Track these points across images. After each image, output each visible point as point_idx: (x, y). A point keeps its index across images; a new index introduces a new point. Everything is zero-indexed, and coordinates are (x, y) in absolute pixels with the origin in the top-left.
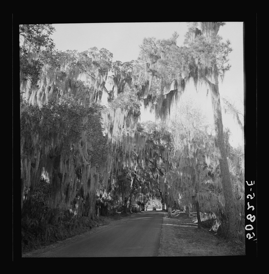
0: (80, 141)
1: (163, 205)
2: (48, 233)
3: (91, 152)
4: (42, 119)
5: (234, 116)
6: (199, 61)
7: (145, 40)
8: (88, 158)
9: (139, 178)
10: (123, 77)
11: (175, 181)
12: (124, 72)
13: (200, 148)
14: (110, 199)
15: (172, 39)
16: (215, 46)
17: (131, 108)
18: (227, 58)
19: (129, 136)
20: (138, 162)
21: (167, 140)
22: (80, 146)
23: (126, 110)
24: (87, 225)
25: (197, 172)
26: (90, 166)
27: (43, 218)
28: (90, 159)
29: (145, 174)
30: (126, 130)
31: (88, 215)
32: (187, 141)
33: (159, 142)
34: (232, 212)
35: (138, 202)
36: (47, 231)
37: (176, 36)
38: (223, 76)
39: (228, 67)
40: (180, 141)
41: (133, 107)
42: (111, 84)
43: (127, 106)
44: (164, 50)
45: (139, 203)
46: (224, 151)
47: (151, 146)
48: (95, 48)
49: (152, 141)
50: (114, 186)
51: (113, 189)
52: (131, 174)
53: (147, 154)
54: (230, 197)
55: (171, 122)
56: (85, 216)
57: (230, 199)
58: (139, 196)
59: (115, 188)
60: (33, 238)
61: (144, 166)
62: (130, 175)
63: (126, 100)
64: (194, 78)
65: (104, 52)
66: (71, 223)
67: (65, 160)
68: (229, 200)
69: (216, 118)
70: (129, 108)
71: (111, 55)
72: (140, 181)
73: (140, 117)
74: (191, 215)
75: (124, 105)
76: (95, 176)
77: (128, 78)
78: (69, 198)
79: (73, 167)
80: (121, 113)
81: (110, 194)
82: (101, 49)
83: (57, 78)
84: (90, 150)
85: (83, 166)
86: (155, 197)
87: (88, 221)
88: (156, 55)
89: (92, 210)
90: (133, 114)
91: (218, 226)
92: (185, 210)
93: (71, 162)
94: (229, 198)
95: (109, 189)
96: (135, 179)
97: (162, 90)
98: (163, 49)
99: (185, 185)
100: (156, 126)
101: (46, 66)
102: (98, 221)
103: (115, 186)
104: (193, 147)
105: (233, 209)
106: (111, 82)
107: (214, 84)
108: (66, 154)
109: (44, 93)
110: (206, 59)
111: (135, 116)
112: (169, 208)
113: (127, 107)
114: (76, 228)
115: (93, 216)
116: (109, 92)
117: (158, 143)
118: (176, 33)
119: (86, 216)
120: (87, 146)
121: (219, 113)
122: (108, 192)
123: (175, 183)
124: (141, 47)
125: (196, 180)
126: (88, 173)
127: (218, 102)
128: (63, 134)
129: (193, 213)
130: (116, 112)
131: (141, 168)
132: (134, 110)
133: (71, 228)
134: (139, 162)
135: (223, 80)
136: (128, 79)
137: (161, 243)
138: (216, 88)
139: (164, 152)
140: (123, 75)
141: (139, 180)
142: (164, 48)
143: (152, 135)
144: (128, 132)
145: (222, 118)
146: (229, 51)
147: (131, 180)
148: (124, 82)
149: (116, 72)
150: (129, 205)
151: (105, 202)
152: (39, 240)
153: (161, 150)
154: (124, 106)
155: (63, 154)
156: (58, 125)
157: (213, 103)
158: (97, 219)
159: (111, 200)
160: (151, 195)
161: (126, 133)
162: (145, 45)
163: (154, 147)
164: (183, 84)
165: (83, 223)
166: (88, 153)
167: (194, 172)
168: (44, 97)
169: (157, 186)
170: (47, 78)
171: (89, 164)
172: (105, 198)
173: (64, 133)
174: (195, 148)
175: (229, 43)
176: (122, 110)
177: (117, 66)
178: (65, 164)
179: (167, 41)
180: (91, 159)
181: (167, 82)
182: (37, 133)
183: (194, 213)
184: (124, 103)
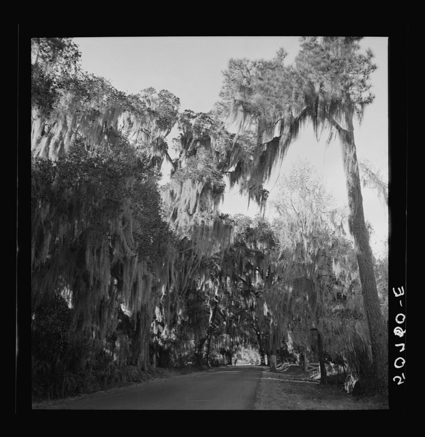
0: (121, 216)
1: (263, 356)
2: (67, 386)
3: (140, 236)
4: (56, 177)
5: (379, 192)
6: (322, 88)
7: (231, 61)
8: (133, 246)
9: (223, 311)
10: (195, 136)
11: (282, 302)
12: (198, 129)
13: (323, 248)
14: (174, 339)
15: (275, 60)
16: (347, 62)
17: (209, 180)
18: (367, 83)
19: (204, 224)
20: (220, 280)
21: (267, 241)
22: (120, 223)
23: (199, 182)
24: (135, 380)
25: (319, 289)
26: (137, 259)
27: (58, 360)
28: (136, 247)
29: (233, 302)
30: (199, 215)
31: (136, 363)
32: (301, 235)
33: (255, 246)
34: (382, 343)
35: (220, 348)
36: (65, 382)
37: (282, 54)
38: (362, 112)
39: (369, 98)
40: (289, 235)
41: (211, 178)
42: (176, 150)
43: (202, 176)
44: (262, 75)
45: (222, 351)
46: (364, 240)
47: (242, 252)
48: (151, 90)
49: (243, 245)
50: (181, 318)
51: (179, 322)
52: (210, 303)
53: (236, 265)
54: (378, 318)
55: (275, 206)
56: (131, 364)
57: (378, 322)
58: (222, 339)
59: (183, 322)
60: (39, 392)
61: (230, 289)
62: (208, 304)
63: (200, 167)
64: (312, 117)
65: (165, 96)
66: (107, 374)
67: (94, 247)
68: (375, 324)
69: (349, 186)
70: (205, 180)
71: (177, 101)
72: (225, 314)
73: (223, 195)
74: (309, 368)
75: (196, 174)
76: (145, 277)
77: (204, 138)
78: (104, 323)
79: (107, 260)
80: (191, 187)
81: (174, 330)
82: (161, 92)
83: (85, 118)
84: (137, 234)
85: (125, 258)
86: (248, 343)
87: (137, 372)
88: (250, 86)
89: (143, 354)
90: (211, 189)
91: (355, 382)
92: (299, 361)
93: (104, 252)
94: (375, 319)
95: (172, 321)
96: (216, 310)
97: (260, 137)
98: (260, 74)
99: (299, 309)
100: (250, 222)
101: (67, 97)
102: (153, 375)
103: (183, 318)
104: (312, 245)
105: (382, 339)
106: (177, 147)
107: (346, 131)
108: (97, 237)
109: (63, 142)
110: (333, 82)
111: (214, 193)
112: (273, 356)
113: (202, 179)
114: (117, 382)
115: (145, 365)
116: (173, 162)
117: (253, 246)
118: (282, 49)
119: (133, 365)
120: (132, 226)
121: (355, 177)
122: (170, 328)
123: (282, 304)
124: (225, 73)
125: (318, 301)
126: (134, 272)
127: (354, 160)
128: (91, 205)
129: (311, 364)
130: (184, 186)
131: (226, 293)
132: (214, 182)
133: (107, 381)
134: (223, 281)
135: (362, 120)
136: (205, 141)
137: (257, 396)
138: (349, 137)
139: (264, 261)
140: (196, 132)
141: (222, 312)
142: (262, 73)
143: (243, 235)
144: (203, 219)
145: (360, 186)
146: (372, 70)
147: (210, 313)
148: (198, 144)
149: (185, 127)
150: (205, 353)
151: (165, 344)
152: (51, 396)
153: (258, 259)
154: (198, 176)
155: (91, 237)
156: (84, 190)
157: (345, 161)
158: (152, 371)
159: (176, 340)
160: (242, 340)
161: (200, 219)
162: (232, 70)
163: (248, 253)
164: (294, 127)
165: (127, 375)
166: (134, 238)
167: (314, 288)
168: (61, 149)
169: (253, 325)
170: (68, 117)
171: (136, 256)
172: (166, 337)
173: (93, 203)
174: (315, 247)
175: (372, 56)
176: (194, 182)
177: (186, 118)
178: (94, 255)
179: (268, 62)
180: (140, 248)
181: (268, 121)
182: (46, 200)
183: (313, 364)
184: (197, 172)
